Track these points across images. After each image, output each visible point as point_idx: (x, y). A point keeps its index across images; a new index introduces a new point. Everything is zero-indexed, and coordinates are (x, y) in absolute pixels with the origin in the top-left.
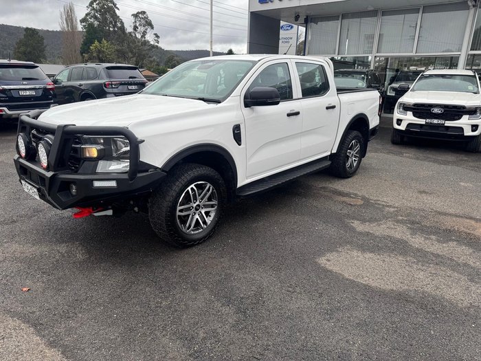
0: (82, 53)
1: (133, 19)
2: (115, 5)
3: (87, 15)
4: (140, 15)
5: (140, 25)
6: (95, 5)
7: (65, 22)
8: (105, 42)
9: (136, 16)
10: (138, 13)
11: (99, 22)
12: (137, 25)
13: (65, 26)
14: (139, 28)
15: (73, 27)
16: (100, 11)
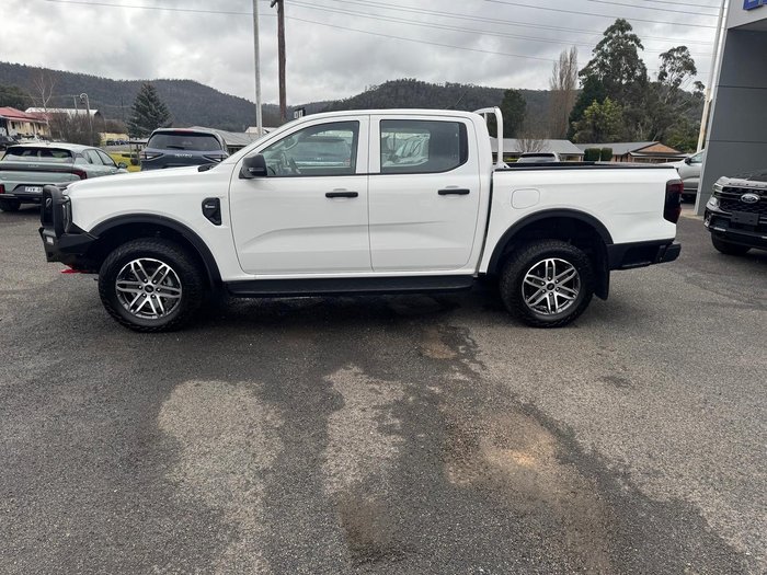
0: (570, 121)
1: (661, 61)
2: (637, 41)
3: (591, 63)
4: (675, 55)
5: (672, 70)
6: (605, 47)
7: (558, 77)
8: (609, 102)
9: (667, 56)
10: (673, 50)
11: (607, 72)
12: (667, 69)
13: (558, 83)
14: (669, 74)
15: (570, 83)
16: (612, 54)
